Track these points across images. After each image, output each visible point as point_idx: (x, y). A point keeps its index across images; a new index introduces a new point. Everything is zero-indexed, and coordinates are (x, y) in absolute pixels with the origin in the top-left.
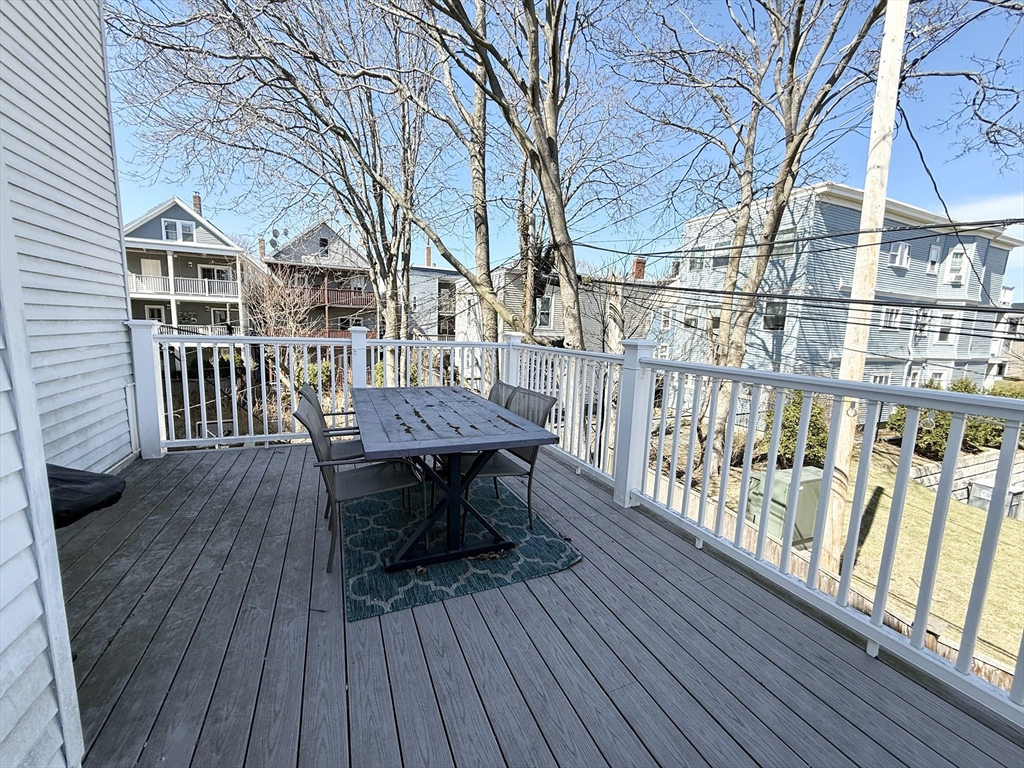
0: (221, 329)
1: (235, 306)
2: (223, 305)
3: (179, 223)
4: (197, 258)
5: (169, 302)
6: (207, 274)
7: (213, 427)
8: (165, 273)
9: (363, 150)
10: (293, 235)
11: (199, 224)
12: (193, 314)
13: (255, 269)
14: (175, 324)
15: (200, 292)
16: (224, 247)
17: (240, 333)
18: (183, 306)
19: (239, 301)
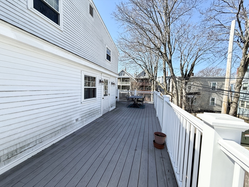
0: (127, 90)
1: (129, 86)
2: (127, 86)
3: (123, 73)
4: (125, 78)
5: (120, 86)
6: (126, 81)
7: (121, 99)
8: (120, 81)
9: (149, 59)
10: (139, 73)
11: (126, 73)
12: (124, 87)
13: (133, 79)
14: (121, 89)
15: (125, 84)
16: (129, 76)
17: (130, 90)
18: (122, 86)
19: (130, 85)
